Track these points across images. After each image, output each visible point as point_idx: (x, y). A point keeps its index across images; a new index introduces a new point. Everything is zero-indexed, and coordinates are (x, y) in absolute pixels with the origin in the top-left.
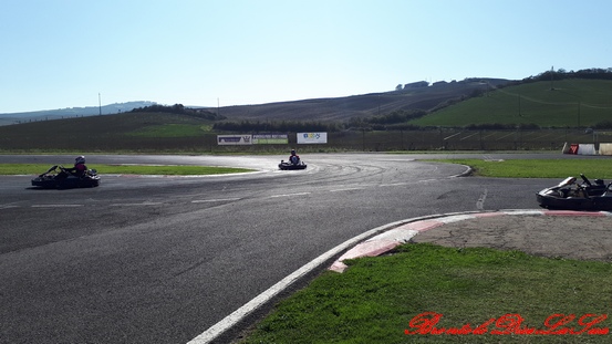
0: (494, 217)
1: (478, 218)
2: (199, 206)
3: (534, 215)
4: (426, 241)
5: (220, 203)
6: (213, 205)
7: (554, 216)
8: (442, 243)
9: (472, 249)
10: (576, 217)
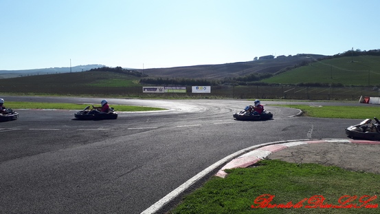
0: (319, 143)
1: (309, 144)
2: (132, 132)
3: (345, 143)
4: (275, 159)
5: (146, 130)
6: (141, 131)
7: (357, 144)
8: (287, 160)
9: (306, 164)
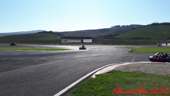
0: (137, 64)
1: (132, 64)
3: (148, 63)
4: (117, 70)
5: (62, 59)
7: (153, 64)
9: (130, 72)
10: (159, 64)
